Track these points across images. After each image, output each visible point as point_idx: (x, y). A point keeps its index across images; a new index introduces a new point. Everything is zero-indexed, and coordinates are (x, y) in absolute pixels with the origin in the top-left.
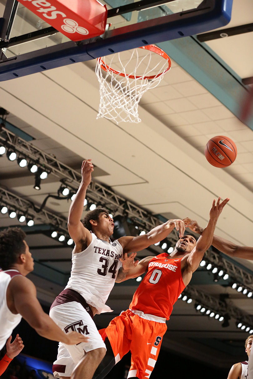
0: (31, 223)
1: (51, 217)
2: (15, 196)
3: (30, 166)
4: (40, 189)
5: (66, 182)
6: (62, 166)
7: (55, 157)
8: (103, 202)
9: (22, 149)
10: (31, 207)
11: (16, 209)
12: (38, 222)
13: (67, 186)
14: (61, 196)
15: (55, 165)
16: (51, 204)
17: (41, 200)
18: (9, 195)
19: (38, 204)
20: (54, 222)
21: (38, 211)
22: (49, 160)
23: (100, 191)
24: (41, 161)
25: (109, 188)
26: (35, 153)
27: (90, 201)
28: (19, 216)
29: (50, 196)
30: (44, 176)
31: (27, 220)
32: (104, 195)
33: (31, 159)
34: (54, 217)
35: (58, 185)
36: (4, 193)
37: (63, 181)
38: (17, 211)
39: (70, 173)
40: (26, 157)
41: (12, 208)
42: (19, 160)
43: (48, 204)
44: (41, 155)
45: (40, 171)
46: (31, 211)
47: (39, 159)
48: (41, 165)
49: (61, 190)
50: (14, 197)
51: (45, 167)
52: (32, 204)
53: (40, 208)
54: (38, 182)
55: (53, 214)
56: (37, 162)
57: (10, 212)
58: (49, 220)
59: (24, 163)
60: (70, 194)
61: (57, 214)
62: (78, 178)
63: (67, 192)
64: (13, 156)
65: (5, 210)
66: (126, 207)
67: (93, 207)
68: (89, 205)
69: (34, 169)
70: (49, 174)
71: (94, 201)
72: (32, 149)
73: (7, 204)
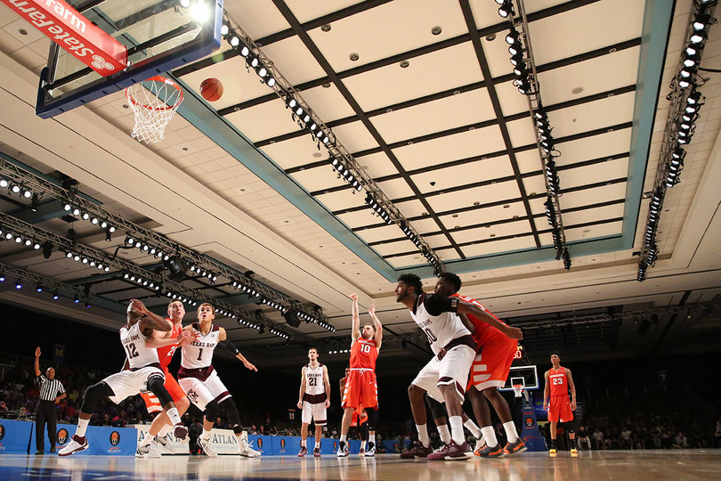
0: (107, 269)
1: (123, 264)
2: (93, 250)
3: (100, 223)
4: (110, 241)
5: (131, 234)
6: (126, 222)
7: (120, 216)
9: (93, 211)
10: (106, 257)
11: (94, 260)
12: (115, 270)
13: (132, 237)
14: (128, 246)
15: (121, 221)
16: (121, 253)
18: (88, 249)
19: (111, 255)
20: (125, 268)
21: (111, 259)
22: (115, 218)
23: (157, 238)
24: (109, 219)
25: (164, 236)
26: (104, 213)
27: (151, 247)
28: (97, 265)
29: (119, 247)
30: (112, 230)
31: (104, 267)
32: (160, 242)
33: (101, 218)
34: (125, 264)
35: (124, 237)
36: (83, 249)
37: (128, 233)
38: (96, 261)
39: (133, 226)
40: (97, 217)
41: (91, 259)
42: (91, 219)
43: (118, 254)
44: (108, 214)
45: (109, 227)
46: (106, 260)
47: (107, 217)
48: (110, 222)
49: (127, 240)
51: (113, 223)
52: (106, 255)
53: (113, 258)
54: (109, 236)
55: (123, 261)
56: (106, 220)
57: (89, 262)
58: (121, 267)
59: (95, 221)
60: (135, 243)
61: (127, 261)
62: (139, 230)
63: (131, 241)
64: (86, 216)
65: (85, 261)
66: (178, 249)
67: (153, 251)
68: (150, 250)
69: (104, 225)
70: (116, 229)
71: (153, 247)
72: (101, 210)
73: (86, 257)
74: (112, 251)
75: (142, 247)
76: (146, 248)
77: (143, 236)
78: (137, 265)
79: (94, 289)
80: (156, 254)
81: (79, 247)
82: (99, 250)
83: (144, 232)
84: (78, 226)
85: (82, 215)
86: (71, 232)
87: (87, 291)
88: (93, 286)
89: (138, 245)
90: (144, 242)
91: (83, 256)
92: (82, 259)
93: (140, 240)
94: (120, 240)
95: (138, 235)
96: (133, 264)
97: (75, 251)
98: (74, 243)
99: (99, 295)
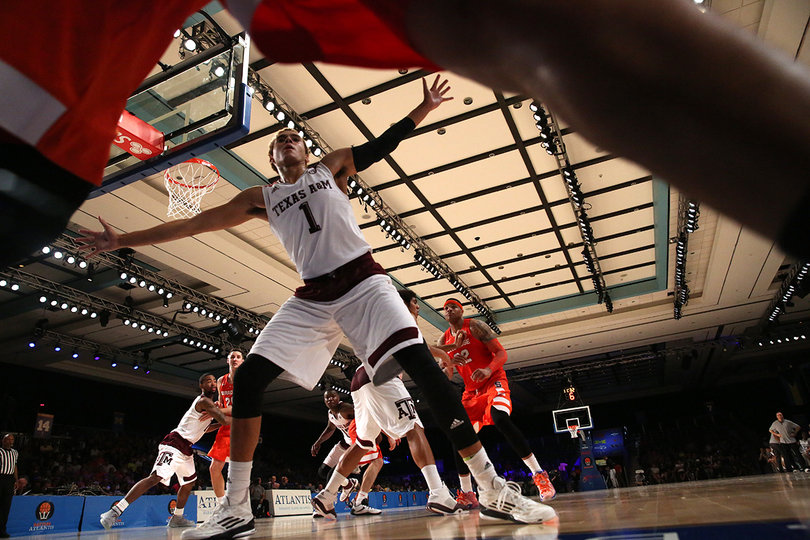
0: (166, 335)
1: (181, 328)
2: (151, 316)
3: (157, 290)
4: (168, 307)
5: (188, 299)
6: (183, 288)
7: (177, 282)
9: (150, 278)
10: (164, 323)
11: (152, 326)
12: (173, 334)
13: (189, 302)
14: (186, 311)
15: (178, 287)
17: (171, 316)
18: (145, 316)
19: (170, 320)
20: (185, 332)
21: (170, 325)
22: (172, 284)
23: (215, 302)
24: (166, 285)
25: (222, 299)
26: (160, 280)
27: (209, 311)
28: (155, 331)
29: (179, 312)
30: (169, 296)
31: (163, 333)
32: (218, 306)
33: (158, 285)
34: (183, 328)
35: (182, 302)
36: (141, 315)
37: (185, 298)
38: (154, 327)
39: (190, 292)
40: (153, 284)
41: (149, 326)
42: (148, 286)
43: (177, 319)
44: (165, 281)
45: (166, 293)
46: (165, 326)
47: (164, 284)
48: (167, 288)
49: (185, 305)
51: (170, 289)
52: (165, 320)
53: (172, 323)
54: (166, 301)
55: (182, 326)
56: (162, 287)
57: (148, 328)
58: (180, 331)
59: (152, 288)
60: (192, 308)
61: (186, 325)
62: (197, 295)
63: (189, 306)
64: (143, 284)
65: (143, 327)
66: (236, 312)
67: (211, 315)
68: (208, 314)
69: (161, 292)
70: (173, 294)
71: (211, 311)
72: (158, 277)
73: (144, 323)
75: (200, 312)
76: (204, 312)
77: (200, 300)
78: (196, 329)
79: (154, 354)
80: (214, 317)
81: (137, 314)
82: (156, 315)
83: (201, 297)
84: (134, 293)
85: (139, 283)
86: (129, 300)
87: (146, 357)
88: (153, 351)
89: (196, 309)
90: (201, 307)
91: (140, 323)
92: (140, 326)
93: (197, 305)
94: (178, 305)
95: (196, 300)
96: (192, 328)
97: (133, 318)
98: (132, 310)
99: (159, 360)
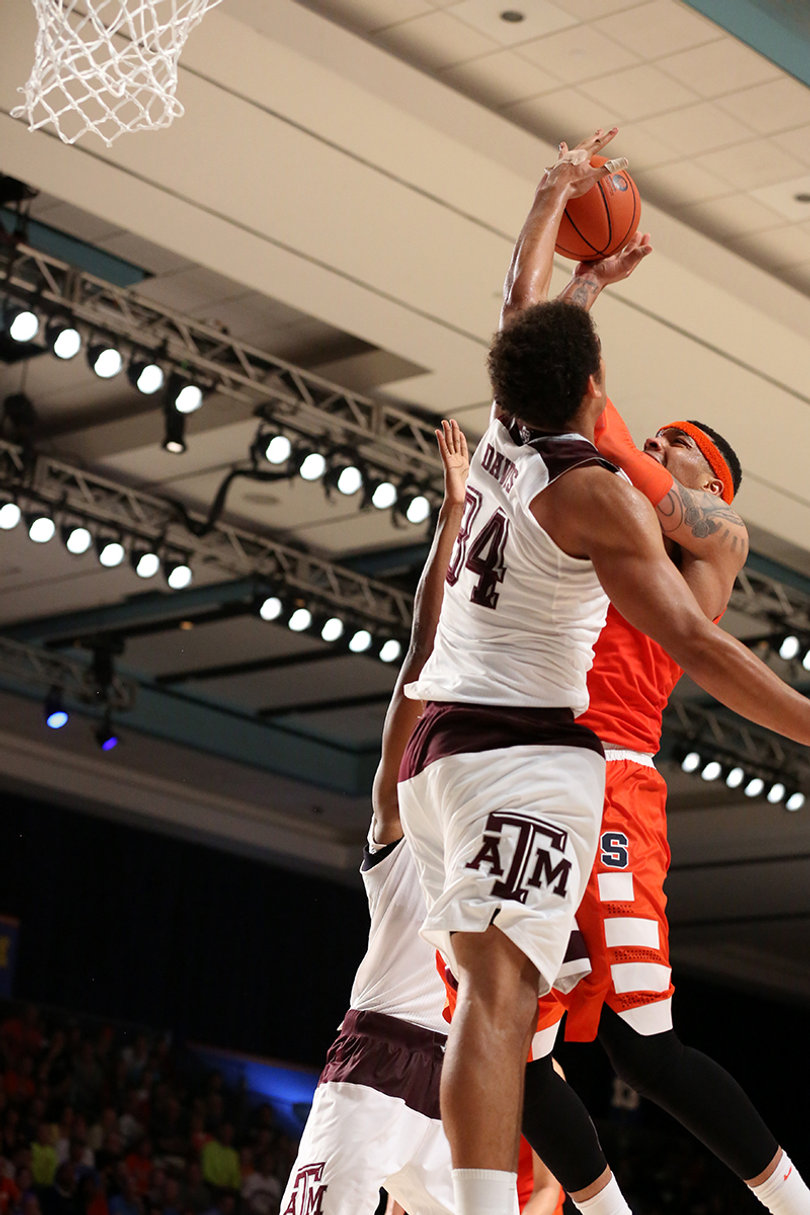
0: (180, 578)
1: (251, 548)
2: (113, 485)
3: (134, 371)
4: (185, 448)
5: (277, 416)
6: (254, 361)
7: (225, 331)
8: (420, 474)
9: (103, 315)
10: (174, 520)
11: (120, 533)
12: (214, 575)
13: (282, 428)
14: (263, 466)
15: (230, 357)
16: (242, 497)
17: (206, 490)
18: (91, 486)
19: (198, 507)
20: (268, 567)
21: (200, 530)
22: (204, 344)
23: (406, 433)
24: (175, 348)
25: (436, 419)
26: (151, 322)
27: (373, 474)
28: (134, 558)
29: (236, 472)
30: (189, 400)
31: (167, 568)
32: (419, 449)
33: (136, 347)
34: (262, 548)
35: (249, 429)
36: (72, 482)
37: (264, 411)
38: (128, 540)
39: (287, 379)
40: (117, 340)
41: (105, 532)
42: (92, 354)
43: (235, 502)
44: (172, 327)
45: (173, 386)
46: (178, 536)
47: (165, 342)
48: (177, 363)
49: (262, 443)
50: (110, 492)
51: (192, 369)
52: (178, 510)
53: (208, 521)
54: (176, 427)
55: (258, 536)
56: (158, 355)
57: (99, 544)
58: (245, 563)
59: (110, 363)
60: (297, 457)
61: (274, 534)
62: (319, 396)
63: (279, 450)
64: (69, 343)
65: (80, 541)
67: (385, 495)
68: (369, 487)
69: (151, 380)
70: (207, 392)
71: (387, 473)
72: (136, 309)
73: (86, 520)
74: (204, 491)
75: (331, 478)
76: (350, 480)
77: (337, 424)
78: (321, 553)
79: (138, 659)
80: (402, 505)
81: (55, 475)
82: (144, 486)
83: (340, 405)
84: (37, 379)
85: (52, 334)
86: (19, 405)
87: (102, 671)
88: (132, 644)
89: (314, 466)
90: (341, 452)
91: (67, 518)
92: (64, 533)
93: (320, 442)
94: (234, 440)
95: (314, 418)
96: (302, 547)
97: (34, 496)
98: (30, 458)
99: (164, 683)
